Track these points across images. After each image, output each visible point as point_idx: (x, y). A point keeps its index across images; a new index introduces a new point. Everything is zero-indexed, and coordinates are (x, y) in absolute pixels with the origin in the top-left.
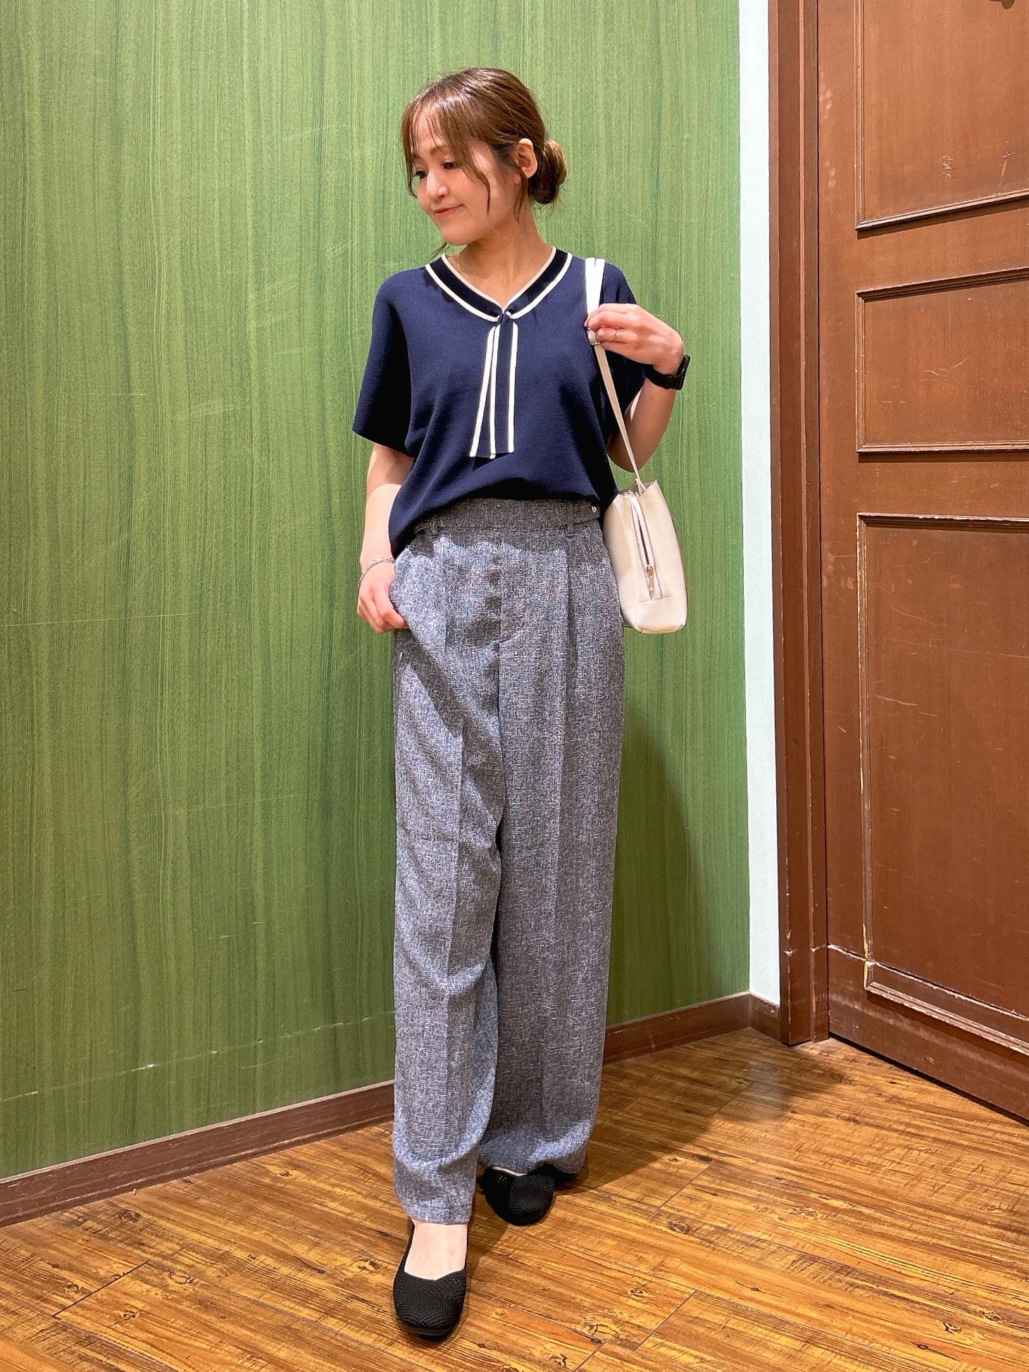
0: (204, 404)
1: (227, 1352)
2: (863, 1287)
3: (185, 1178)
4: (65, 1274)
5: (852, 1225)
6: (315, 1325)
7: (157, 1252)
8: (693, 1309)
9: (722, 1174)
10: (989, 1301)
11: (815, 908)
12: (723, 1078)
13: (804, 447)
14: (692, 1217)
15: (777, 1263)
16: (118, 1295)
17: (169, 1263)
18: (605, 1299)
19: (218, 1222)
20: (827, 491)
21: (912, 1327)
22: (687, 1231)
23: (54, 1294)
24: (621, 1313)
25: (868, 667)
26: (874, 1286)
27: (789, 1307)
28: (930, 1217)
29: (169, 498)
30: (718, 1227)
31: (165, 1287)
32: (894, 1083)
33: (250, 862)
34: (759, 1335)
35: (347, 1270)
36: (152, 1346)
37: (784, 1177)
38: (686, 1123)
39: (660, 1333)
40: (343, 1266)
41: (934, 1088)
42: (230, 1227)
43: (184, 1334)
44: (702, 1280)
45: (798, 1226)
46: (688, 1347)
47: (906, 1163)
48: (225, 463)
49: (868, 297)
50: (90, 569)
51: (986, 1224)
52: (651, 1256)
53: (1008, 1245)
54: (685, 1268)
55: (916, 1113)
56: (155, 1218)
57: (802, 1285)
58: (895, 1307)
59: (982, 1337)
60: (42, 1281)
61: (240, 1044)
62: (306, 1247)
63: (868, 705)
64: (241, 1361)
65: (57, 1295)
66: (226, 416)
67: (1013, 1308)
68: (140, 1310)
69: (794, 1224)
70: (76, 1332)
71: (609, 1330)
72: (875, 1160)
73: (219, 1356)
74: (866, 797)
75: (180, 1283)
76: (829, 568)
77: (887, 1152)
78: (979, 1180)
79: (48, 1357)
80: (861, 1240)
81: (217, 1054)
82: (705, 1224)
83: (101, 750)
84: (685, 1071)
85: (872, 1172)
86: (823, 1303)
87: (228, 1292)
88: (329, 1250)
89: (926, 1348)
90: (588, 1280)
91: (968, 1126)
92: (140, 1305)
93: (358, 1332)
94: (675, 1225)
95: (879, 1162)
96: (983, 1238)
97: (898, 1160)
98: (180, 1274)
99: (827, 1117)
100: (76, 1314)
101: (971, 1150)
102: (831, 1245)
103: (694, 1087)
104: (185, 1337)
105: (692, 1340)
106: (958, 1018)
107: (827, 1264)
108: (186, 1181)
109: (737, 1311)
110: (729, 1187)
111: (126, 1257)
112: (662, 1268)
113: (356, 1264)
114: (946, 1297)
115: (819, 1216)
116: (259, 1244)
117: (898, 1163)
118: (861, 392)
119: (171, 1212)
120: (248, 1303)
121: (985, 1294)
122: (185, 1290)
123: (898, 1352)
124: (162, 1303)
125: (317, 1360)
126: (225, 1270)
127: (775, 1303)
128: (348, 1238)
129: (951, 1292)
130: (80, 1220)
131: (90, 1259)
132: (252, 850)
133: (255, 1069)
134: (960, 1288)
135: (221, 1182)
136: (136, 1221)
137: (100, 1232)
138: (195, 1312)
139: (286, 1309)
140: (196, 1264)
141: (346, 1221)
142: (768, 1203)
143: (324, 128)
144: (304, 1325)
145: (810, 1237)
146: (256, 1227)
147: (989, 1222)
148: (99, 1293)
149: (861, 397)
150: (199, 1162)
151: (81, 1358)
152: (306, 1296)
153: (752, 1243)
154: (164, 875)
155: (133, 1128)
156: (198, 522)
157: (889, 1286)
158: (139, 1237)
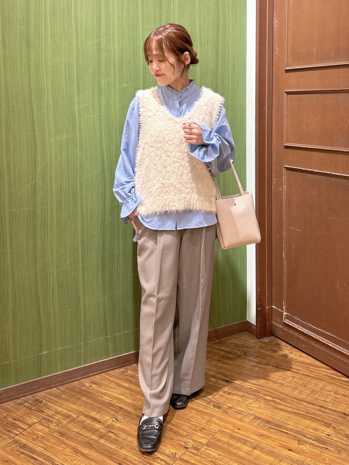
0: (60, 135)
1: (68, 451)
2: (273, 429)
3: (58, 387)
4: (17, 422)
5: (272, 406)
6: (97, 441)
7: (47, 414)
8: (218, 436)
9: (232, 387)
10: (313, 434)
11: (268, 294)
12: (236, 351)
13: (266, 142)
14: (221, 403)
15: (247, 420)
16: (34, 430)
17: (51, 419)
18: (191, 433)
19: (68, 404)
20: (274, 157)
21: (288, 443)
22: (219, 408)
23: (13, 430)
24: (195, 438)
25: (286, 217)
26: (277, 428)
27: (249, 436)
28: (298, 403)
29: (49, 168)
30: (229, 406)
31: (49, 427)
32: (292, 353)
33: (78, 286)
34: (239, 446)
35: (108, 422)
36: (44, 449)
37: (252, 388)
38: (222, 368)
39: (207, 445)
40: (107, 420)
41: (304, 355)
42: (72, 406)
43: (55, 445)
44: (222, 426)
45: (255, 406)
46: (215, 450)
47: (292, 383)
48: (68, 155)
49: (288, 93)
50: (22, 192)
51: (315, 405)
52: (207, 417)
53: (322, 413)
54: (217, 422)
55: (298, 364)
56: (47, 402)
57: (254, 428)
58: (283, 436)
59: (309, 447)
60: (10, 425)
61: (75, 344)
62: (96, 413)
63: (286, 229)
64: (72, 454)
65: (15, 430)
66: (68, 139)
67: (321, 436)
68: (41, 436)
69: (254, 405)
70: (20, 443)
71: (191, 443)
72: (282, 382)
73: (65, 452)
74: (285, 260)
75: (54, 426)
76: (274, 183)
77: (287, 379)
78: (315, 389)
79: (11, 452)
80: (275, 411)
81: (68, 348)
82: (225, 405)
83: (27, 252)
84: (223, 348)
85: (281, 386)
86: (260, 434)
87: (69, 429)
88: (103, 414)
89: (292, 450)
90: (185, 426)
91: (314, 369)
92: (41, 434)
93: (110, 444)
94: (215, 406)
95: (284, 383)
96: (314, 411)
97: (290, 382)
98: (55, 423)
99: (268, 365)
100: (20, 437)
101: (314, 378)
102: (265, 413)
103: (226, 354)
104: (55, 446)
105: (217, 447)
106: (313, 333)
107: (263, 420)
108: (58, 389)
109: (232, 437)
110: (234, 392)
111: (38, 416)
112: (210, 421)
113: (111, 419)
114: (299, 432)
115: (262, 403)
116: (81, 412)
117: (290, 383)
118: (285, 125)
119: (53, 400)
120: (76, 433)
121: (312, 431)
122: (56, 428)
123: (282, 452)
124: (48, 433)
125: (97, 454)
126: (69, 421)
127: (245, 434)
128: (110, 410)
129: (302, 430)
130: (23, 403)
131: (26, 417)
132: (79, 282)
133: (81, 352)
134: (304, 429)
135: (69, 389)
136: (41, 403)
137: (30, 407)
138: (59, 437)
139: (88, 436)
140: (60, 419)
141: (109, 403)
142: (245, 397)
143: (101, 39)
144: (93, 441)
145: (258, 410)
146: (80, 406)
147: (317, 405)
148: (28, 429)
149: (285, 127)
150: (62, 382)
151: (21, 453)
152: (94, 431)
153: (239, 412)
154: (49, 291)
155: (40, 372)
156: (59, 175)
157: (282, 428)
158: (42, 409)
